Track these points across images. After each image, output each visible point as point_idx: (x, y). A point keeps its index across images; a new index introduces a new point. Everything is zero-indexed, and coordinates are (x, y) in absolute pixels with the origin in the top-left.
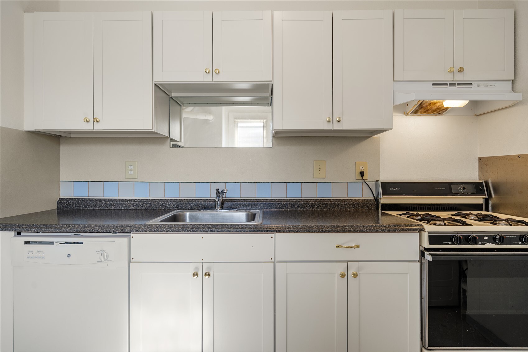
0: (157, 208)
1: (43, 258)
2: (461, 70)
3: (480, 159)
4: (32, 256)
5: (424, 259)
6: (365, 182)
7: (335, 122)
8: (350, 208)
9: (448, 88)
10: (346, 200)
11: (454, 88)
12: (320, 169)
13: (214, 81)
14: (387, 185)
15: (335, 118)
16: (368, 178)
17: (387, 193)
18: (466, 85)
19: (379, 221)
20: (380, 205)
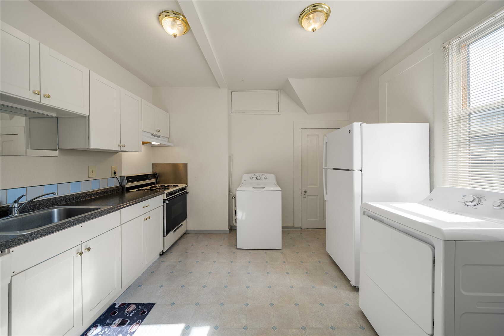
2: (159, 131)
3: (153, 164)
5: (164, 203)
6: (116, 177)
7: (121, 147)
8: (110, 193)
9: (155, 137)
10: (107, 188)
11: (157, 138)
12: (93, 171)
13: (41, 102)
14: (128, 178)
15: (122, 144)
16: (117, 175)
17: (129, 182)
18: (159, 137)
19: (124, 197)
20: (125, 188)
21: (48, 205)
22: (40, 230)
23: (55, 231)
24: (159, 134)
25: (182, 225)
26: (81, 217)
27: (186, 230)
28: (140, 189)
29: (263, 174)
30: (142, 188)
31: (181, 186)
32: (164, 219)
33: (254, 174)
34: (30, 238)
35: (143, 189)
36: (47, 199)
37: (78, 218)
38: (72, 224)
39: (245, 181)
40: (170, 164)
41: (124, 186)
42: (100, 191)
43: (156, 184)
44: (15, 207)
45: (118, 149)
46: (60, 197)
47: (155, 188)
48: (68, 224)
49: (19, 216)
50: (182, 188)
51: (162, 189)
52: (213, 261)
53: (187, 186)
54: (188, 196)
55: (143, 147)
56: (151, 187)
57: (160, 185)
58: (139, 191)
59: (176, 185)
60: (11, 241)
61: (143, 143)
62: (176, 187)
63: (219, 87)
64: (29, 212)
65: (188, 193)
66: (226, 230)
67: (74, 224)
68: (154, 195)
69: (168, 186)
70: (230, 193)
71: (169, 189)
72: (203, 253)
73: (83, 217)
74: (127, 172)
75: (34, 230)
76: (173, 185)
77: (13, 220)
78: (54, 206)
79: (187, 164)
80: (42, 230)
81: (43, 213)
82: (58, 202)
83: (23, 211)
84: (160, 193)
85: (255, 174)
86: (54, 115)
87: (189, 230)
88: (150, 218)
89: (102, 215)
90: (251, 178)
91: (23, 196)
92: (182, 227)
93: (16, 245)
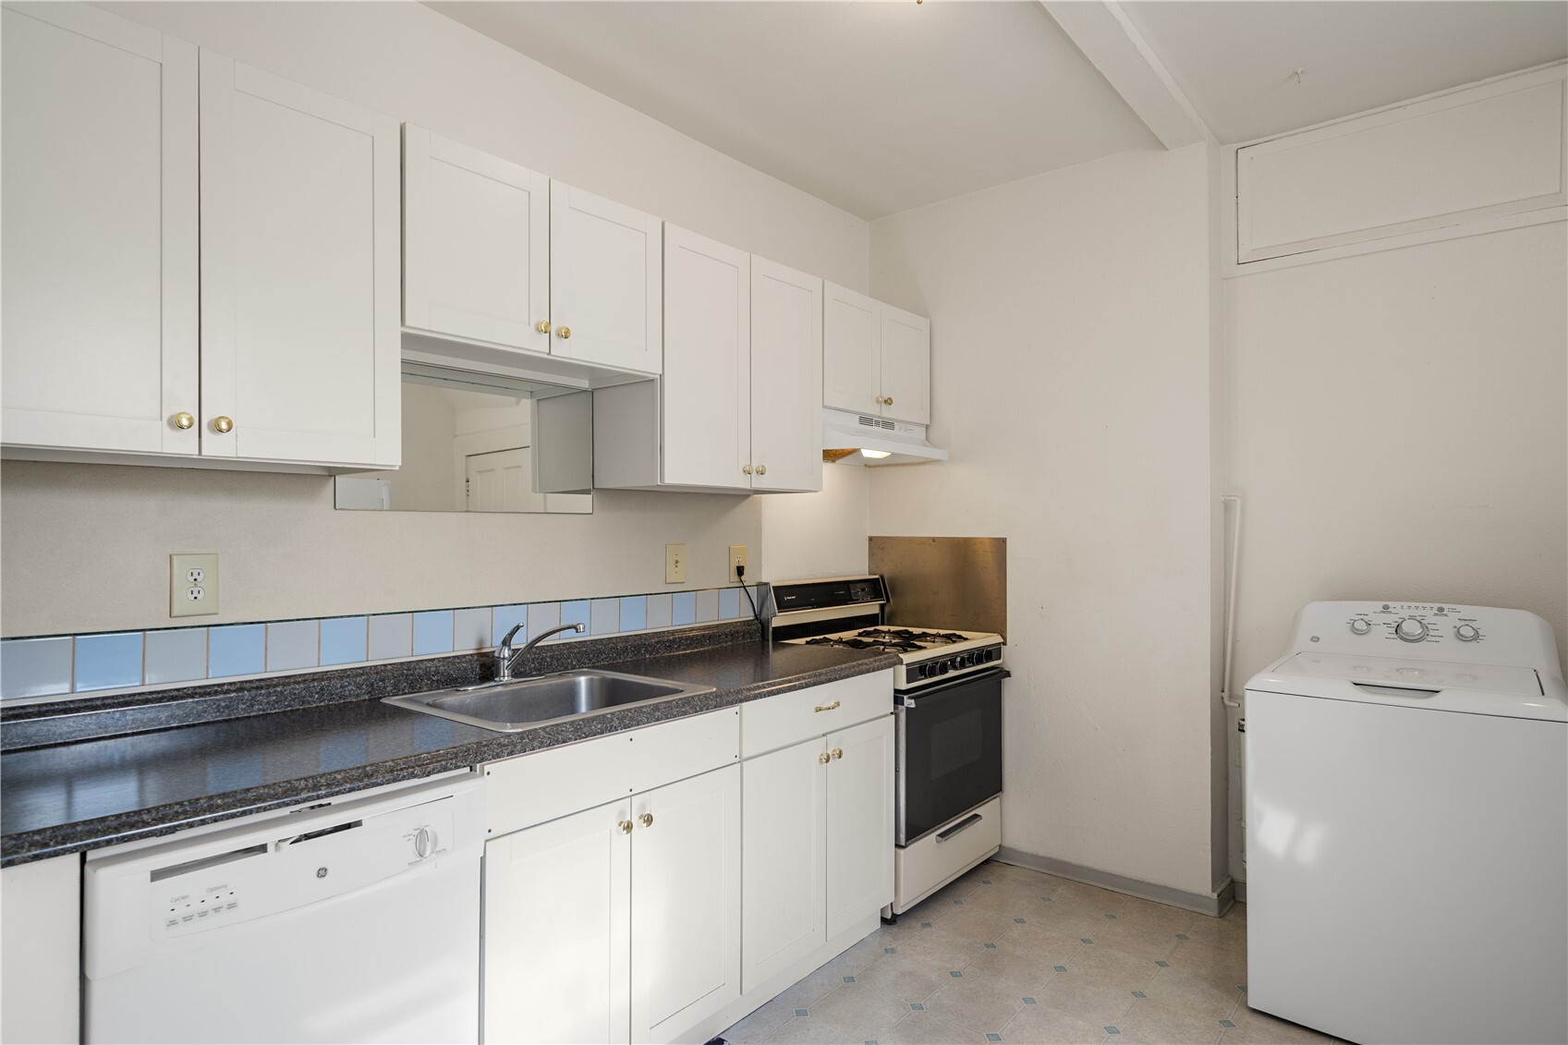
0: (303, 702)
1: (231, 906)
2: (888, 402)
3: (871, 539)
4: (188, 911)
5: (900, 707)
6: (744, 587)
7: (754, 474)
8: (726, 642)
9: (875, 428)
10: (718, 626)
11: (879, 429)
12: (677, 562)
13: (552, 353)
14: (779, 591)
15: (755, 465)
16: (748, 578)
17: (783, 606)
18: (889, 425)
19: (768, 663)
20: (771, 630)
21: (569, 661)
22: (540, 728)
23: (570, 739)
24: (888, 413)
25: (976, 816)
26: (629, 710)
27: (1000, 846)
28: (822, 637)
29: (1446, 606)
30: (827, 636)
31: (977, 640)
32: (897, 771)
33: (1379, 605)
34: (519, 747)
35: (829, 640)
36: (568, 643)
37: (623, 711)
38: (606, 727)
39: (1315, 639)
40: (934, 539)
41: (768, 622)
42: (695, 633)
43: (883, 624)
44: (504, 659)
45: (741, 482)
46: (596, 640)
47: (871, 640)
48: (599, 726)
49: (511, 683)
50: (981, 649)
51: (894, 645)
52: (1107, 1025)
53: (1004, 644)
54: (1010, 689)
55: (829, 470)
56: (860, 635)
57: (893, 629)
58: (814, 646)
59: (955, 635)
60: (486, 745)
61: (830, 456)
62: (954, 642)
63: (1160, 146)
64: (531, 676)
65: (1008, 674)
66: (1200, 896)
67: (611, 727)
68: (859, 665)
69: (925, 635)
70: (1227, 702)
71: (920, 648)
72: (1061, 969)
73: (635, 709)
74: (778, 569)
75: (529, 726)
76: (942, 632)
77: (498, 694)
78: (583, 667)
79: (1004, 540)
80: (544, 729)
81: (557, 685)
82: (591, 656)
83: (521, 673)
84: (881, 660)
85: (1390, 604)
86: (584, 384)
87: (1011, 849)
88: (840, 757)
89: (684, 714)
90: (1361, 625)
91: (518, 628)
92: (978, 825)
93: (493, 758)
